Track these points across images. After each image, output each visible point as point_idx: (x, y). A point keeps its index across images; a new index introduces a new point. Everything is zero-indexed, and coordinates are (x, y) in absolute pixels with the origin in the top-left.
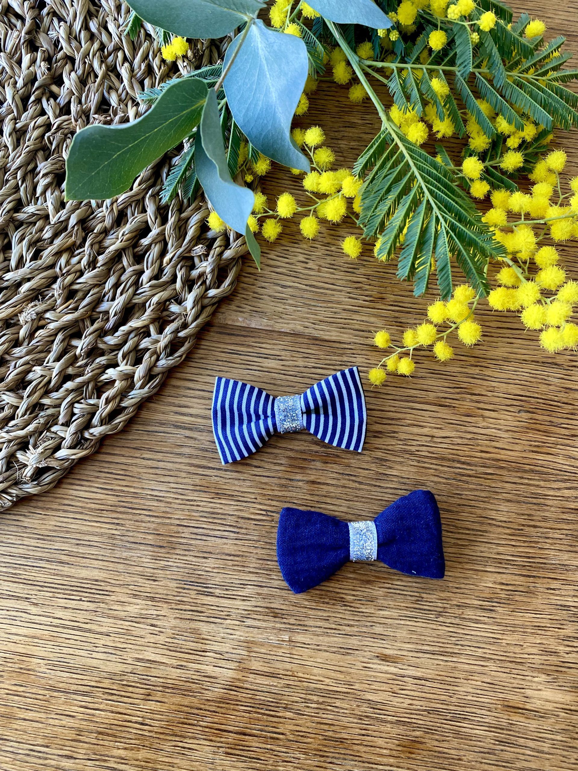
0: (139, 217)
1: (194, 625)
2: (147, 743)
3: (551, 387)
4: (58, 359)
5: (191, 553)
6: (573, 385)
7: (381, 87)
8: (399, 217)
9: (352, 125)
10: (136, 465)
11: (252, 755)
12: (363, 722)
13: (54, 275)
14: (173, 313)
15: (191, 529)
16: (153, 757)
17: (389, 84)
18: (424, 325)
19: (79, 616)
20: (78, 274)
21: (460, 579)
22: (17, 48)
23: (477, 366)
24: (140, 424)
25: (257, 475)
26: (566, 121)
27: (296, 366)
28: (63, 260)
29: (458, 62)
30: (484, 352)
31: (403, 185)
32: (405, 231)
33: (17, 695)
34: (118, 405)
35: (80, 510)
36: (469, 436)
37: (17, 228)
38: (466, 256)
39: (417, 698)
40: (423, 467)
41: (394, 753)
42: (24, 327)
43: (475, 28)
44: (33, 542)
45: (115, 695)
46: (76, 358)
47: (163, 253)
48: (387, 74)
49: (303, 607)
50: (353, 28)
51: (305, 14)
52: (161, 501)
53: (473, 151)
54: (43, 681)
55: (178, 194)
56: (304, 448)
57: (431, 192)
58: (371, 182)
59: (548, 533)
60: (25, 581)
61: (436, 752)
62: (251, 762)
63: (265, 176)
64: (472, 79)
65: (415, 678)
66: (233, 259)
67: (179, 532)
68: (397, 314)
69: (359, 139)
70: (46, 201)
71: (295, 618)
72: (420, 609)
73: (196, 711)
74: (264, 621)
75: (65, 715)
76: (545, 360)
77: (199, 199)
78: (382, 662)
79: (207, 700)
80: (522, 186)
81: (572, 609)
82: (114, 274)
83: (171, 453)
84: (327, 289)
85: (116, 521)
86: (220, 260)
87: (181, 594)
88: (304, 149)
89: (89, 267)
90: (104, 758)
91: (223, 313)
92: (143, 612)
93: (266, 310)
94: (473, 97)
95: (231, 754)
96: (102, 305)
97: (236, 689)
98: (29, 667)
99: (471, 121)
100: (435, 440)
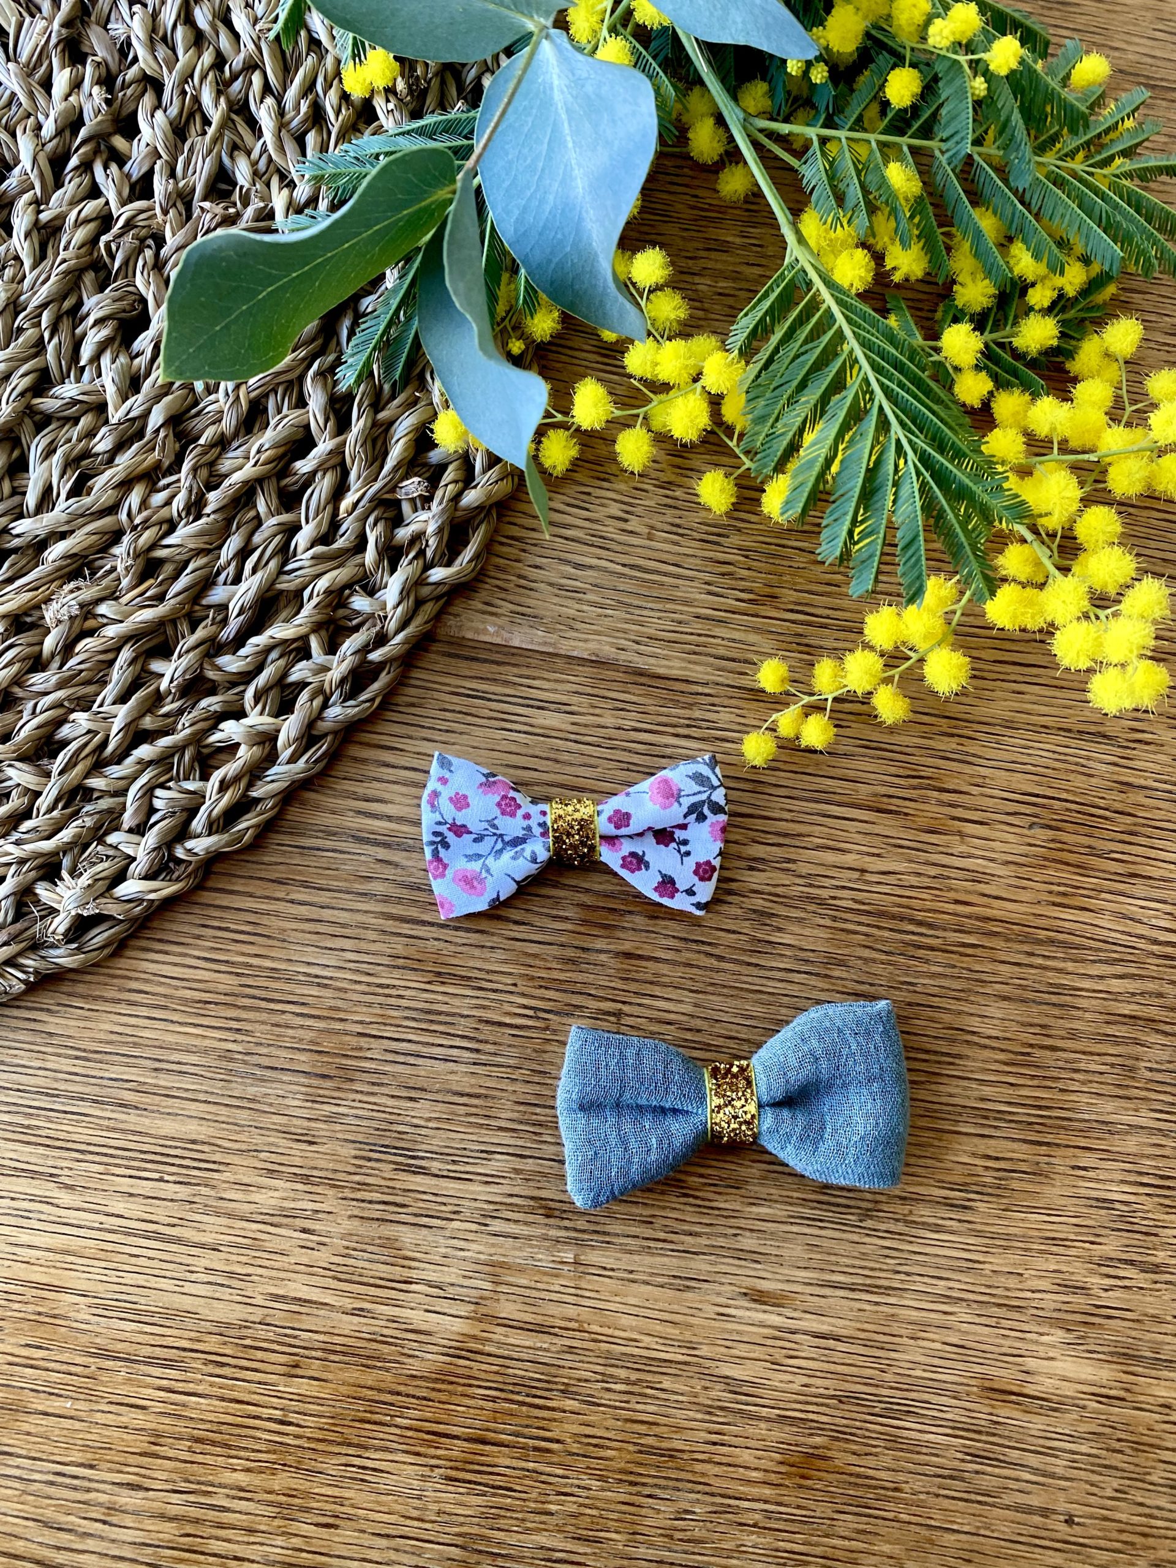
0: (292, 416)
1: (387, 1230)
2: (290, 1459)
3: (1093, 781)
4: (122, 699)
5: (385, 1090)
6: (1136, 777)
7: (780, 172)
8: (825, 438)
9: (724, 248)
10: (277, 914)
11: (498, 1481)
12: (715, 1419)
13: (116, 528)
14: (358, 613)
15: (385, 1042)
16: (304, 1486)
17: (802, 169)
18: (859, 653)
19: (159, 1211)
20: (165, 527)
22: (43, 54)
23: (952, 735)
24: (284, 833)
25: (518, 940)
26: (1148, 260)
27: (599, 726)
28: (134, 498)
29: (942, 133)
30: (968, 709)
31: (832, 375)
32: (836, 466)
33: (32, 1367)
34: (244, 795)
35: (161, 1001)
36: (933, 871)
37: (39, 428)
38: (954, 521)
39: (818, 1374)
40: (843, 930)
41: (773, 1478)
42: (54, 632)
43: (978, 67)
44: (65, 1064)
46: (158, 698)
47: (340, 490)
48: (798, 148)
51: (638, 17)
52: (326, 986)
53: (963, 312)
54: (84, 1339)
55: (371, 374)
56: (611, 888)
57: (887, 392)
58: (766, 366)
59: (1079, 1061)
61: (851, 1475)
62: (494, 1495)
63: (550, 343)
64: (967, 168)
65: (817, 1336)
66: (480, 508)
67: (361, 1049)
68: (800, 629)
69: (736, 276)
70: (99, 375)
71: (587, 1218)
72: (829, 1203)
73: (389, 1398)
74: (526, 1223)
75: (127, 1405)
76: (1082, 727)
77: (417, 383)
78: (753, 1305)
79: (413, 1376)
80: (1052, 384)
81: (1117, 1206)
82: (238, 528)
83: (349, 893)
84: (665, 574)
85: (235, 1025)
86: (456, 509)
87: (363, 1171)
88: (630, 293)
89: (188, 514)
90: (204, 1488)
91: (456, 615)
92: (286, 1204)
93: (542, 613)
94: (967, 203)
95: (456, 1480)
96: (213, 592)
97: (469, 1355)
98: (56, 1312)
99: (962, 251)
100: (868, 877)
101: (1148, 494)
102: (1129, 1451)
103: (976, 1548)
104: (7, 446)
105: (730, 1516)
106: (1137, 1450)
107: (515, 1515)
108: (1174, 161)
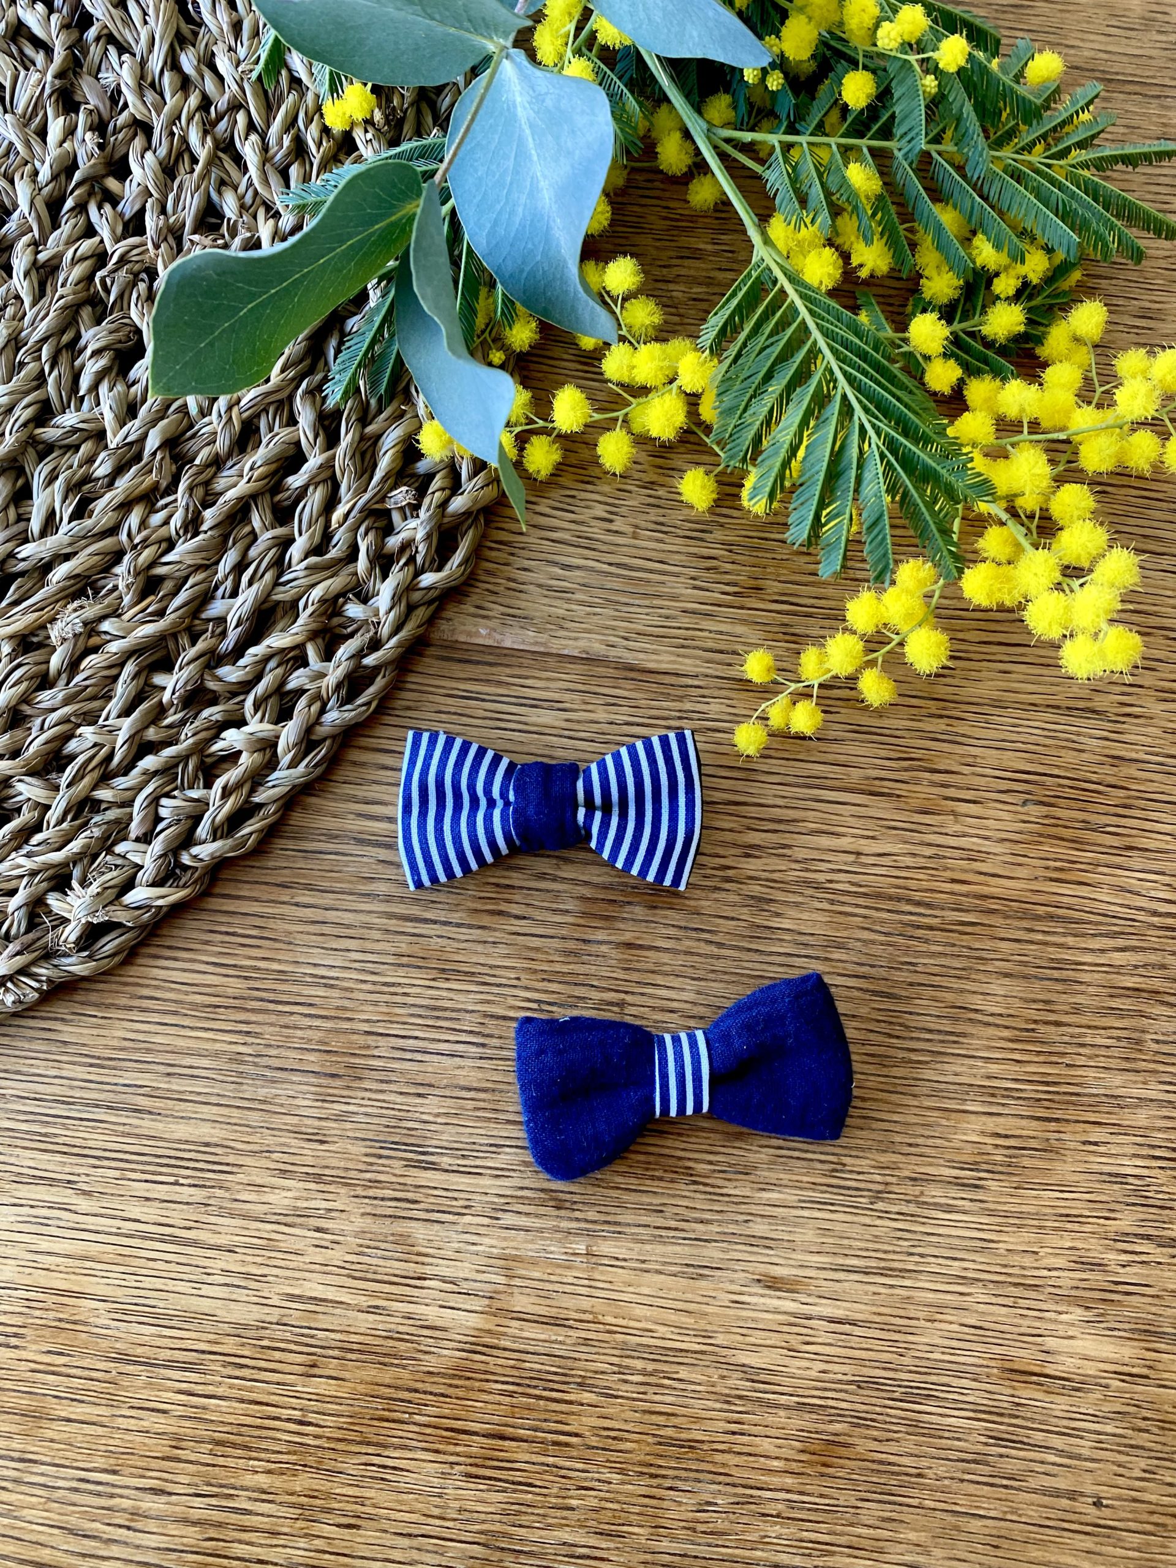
0: (283, 434)
1: (400, 1227)
2: (311, 1460)
3: (1084, 756)
4: (126, 712)
5: (393, 1087)
6: (1127, 750)
7: (749, 181)
8: (791, 425)
9: (696, 255)
10: (283, 918)
11: (518, 1476)
12: (733, 1408)
13: (117, 548)
14: (352, 620)
15: (392, 1039)
16: (327, 1486)
17: (766, 175)
18: (839, 636)
19: (172, 1214)
20: (164, 545)
21: (915, 1128)
22: (38, 105)
23: (941, 717)
24: (288, 838)
25: (519, 934)
26: (1105, 245)
27: (592, 722)
28: (134, 519)
29: (898, 131)
30: (958, 690)
31: (795, 365)
32: (801, 453)
33: (53, 1373)
34: (247, 801)
35: (173, 1007)
36: (929, 851)
37: (41, 457)
38: (919, 501)
39: (836, 1359)
40: (840, 913)
41: (794, 1466)
42: (59, 650)
43: (931, 67)
44: (80, 1072)
45: (247, 1366)
47: (331, 502)
48: (762, 155)
49: (612, 1188)
50: (694, 66)
51: (601, 38)
52: (332, 986)
53: (930, 303)
54: (104, 1344)
55: (358, 389)
56: (610, 879)
57: (850, 379)
58: (735, 361)
59: (1084, 1035)
60: (65, 1149)
61: (874, 1461)
62: (515, 1491)
63: (528, 353)
64: (924, 164)
65: (832, 1321)
66: (467, 514)
67: (368, 1047)
68: (786, 619)
69: (709, 282)
70: (98, 404)
71: (598, 1208)
72: (839, 1187)
73: (406, 1395)
74: (537, 1216)
75: (148, 1409)
76: (1071, 703)
77: (401, 397)
78: (768, 1292)
79: (429, 1373)
80: (1024, 370)
81: (1131, 1180)
82: (234, 544)
83: (350, 894)
84: (651, 571)
85: (245, 1028)
86: (443, 516)
87: (374, 1168)
88: (604, 298)
89: (186, 532)
90: (227, 1491)
91: (448, 620)
92: (300, 1204)
93: (532, 613)
94: (927, 198)
95: (477, 1477)
96: (212, 606)
97: (484, 1350)
98: (77, 1318)
99: (925, 245)
100: (864, 859)
101: (1119, 470)
102: (1155, 1430)
103: (1003, 1533)
104: (13, 474)
105: (753, 1507)
106: (1163, 1428)
107: (536, 1511)
108: (1129, 150)
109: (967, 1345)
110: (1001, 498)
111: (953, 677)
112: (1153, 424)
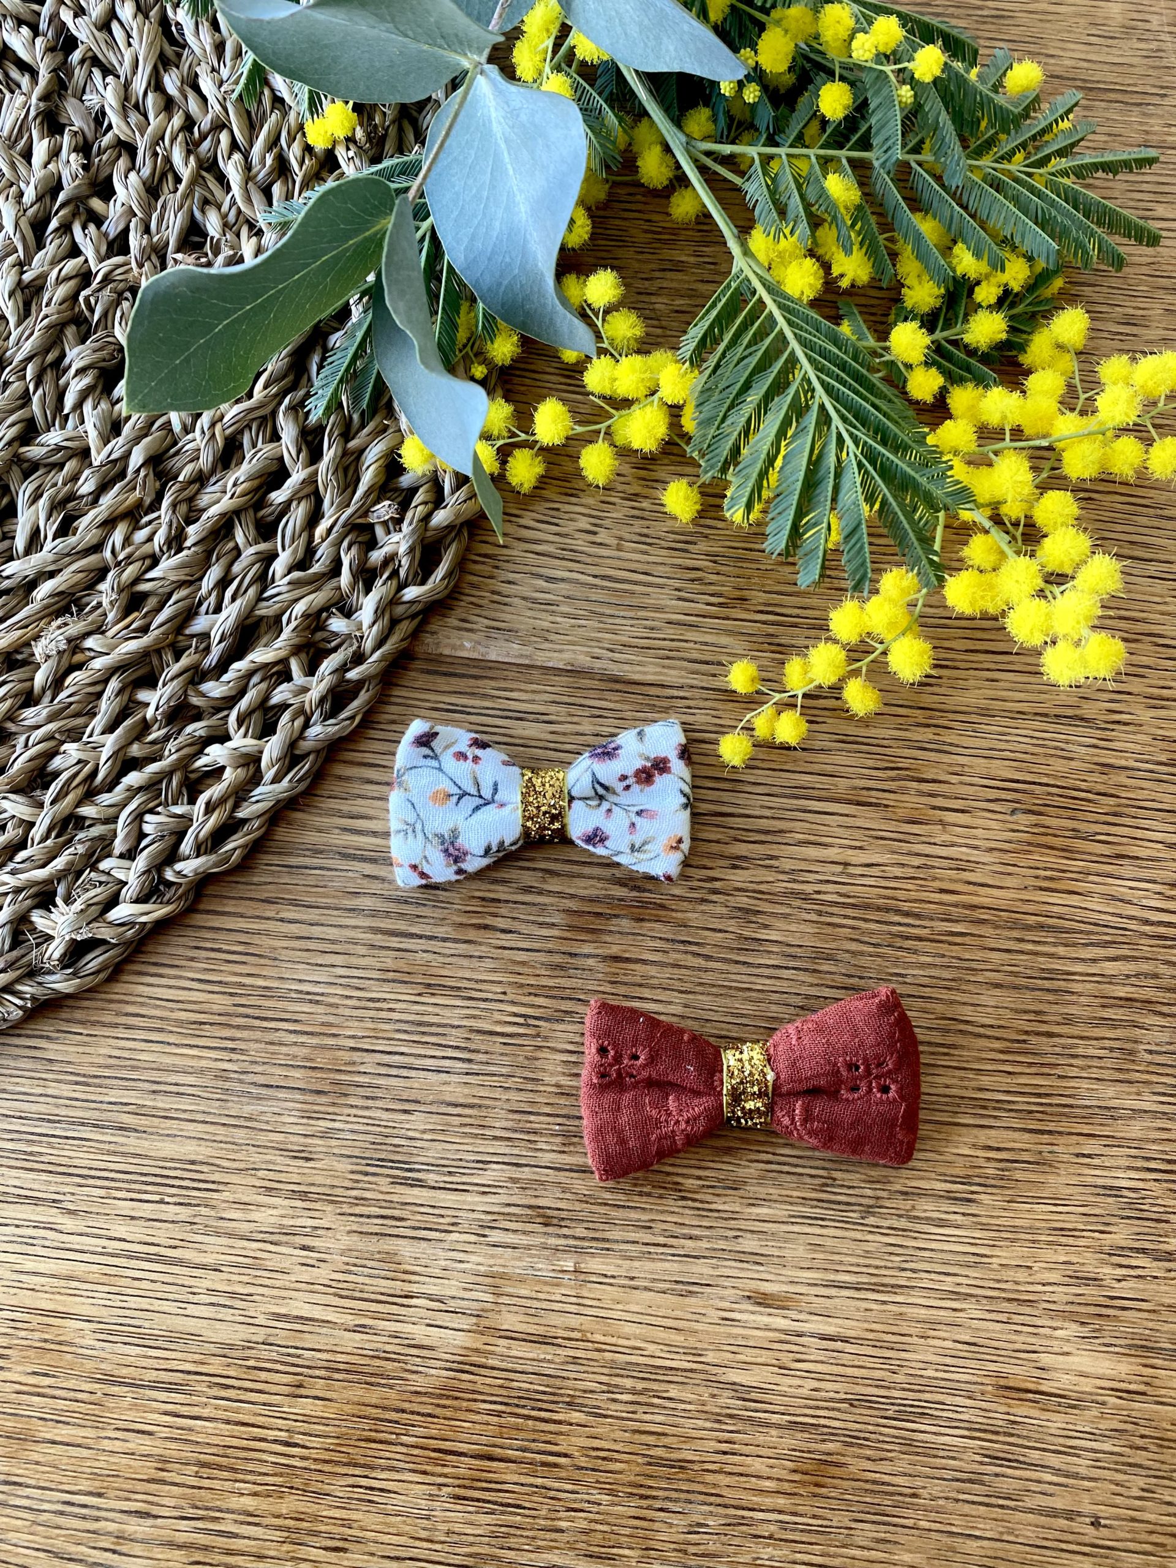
0: (267, 449)
1: (386, 1245)
2: (297, 1482)
3: (1073, 764)
4: (110, 729)
5: (379, 1103)
6: (1116, 757)
7: (729, 194)
8: (767, 436)
9: (678, 267)
10: (267, 933)
11: (506, 1498)
12: (724, 1427)
13: (101, 565)
14: (336, 635)
15: (378, 1055)
16: (311, 1508)
17: (746, 186)
18: (822, 645)
19: (157, 1233)
20: (148, 562)
22: (23, 127)
23: (928, 726)
24: (274, 853)
25: (505, 948)
26: (1085, 252)
27: (577, 734)
28: (118, 536)
29: (875, 142)
30: (943, 699)
31: (773, 375)
32: (779, 463)
33: (39, 1395)
34: (231, 817)
35: (158, 1024)
36: (917, 861)
37: (26, 475)
38: (897, 509)
39: (828, 1377)
40: (829, 924)
41: (786, 1487)
42: (43, 667)
43: (907, 78)
44: (66, 1090)
45: (233, 1387)
47: (314, 518)
48: (742, 167)
49: (600, 1204)
50: (674, 80)
51: (580, 54)
52: (317, 1002)
53: (912, 311)
54: (90, 1365)
55: (341, 405)
56: (596, 892)
57: (828, 390)
58: (714, 371)
59: (1076, 1046)
60: (51, 1168)
61: (867, 1481)
62: (503, 1513)
63: (510, 367)
64: (903, 174)
65: (824, 1337)
66: (450, 528)
67: (354, 1063)
68: (771, 629)
69: (692, 294)
70: (82, 422)
71: (586, 1225)
72: (830, 1202)
73: (394, 1416)
74: (524, 1233)
75: (134, 1431)
76: (1058, 711)
77: (383, 412)
78: (758, 1309)
79: (416, 1392)
80: (1008, 378)
81: (1125, 1193)
82: (218, 560)
83: (334, 909)
84: (636, 583)
85: (230, 1044)
86: (426, 530)
87: (360, 1185)
88: (584, 313)
89: (169, 548)
90: (213, 1514)
91: (433, 633)
92: (286, 1222)
93: (516, 626)
94: (906, 208)
95: (465, 1498)
96: (196, 622)
97: (472, 1369)
98: (61, 1338)
99: (905, 255)
100: (851, 870)
101: (1103, 476)
102: (1152, 1448)
103: (1000, 1554)
105: (745, 1528)
106: (1161, 1446)
107: (525, 1533)
108: (1109, 157)
109: (961, 1362)
110: (983, 506)
111: (940, 686)
112: (1135, 430)
